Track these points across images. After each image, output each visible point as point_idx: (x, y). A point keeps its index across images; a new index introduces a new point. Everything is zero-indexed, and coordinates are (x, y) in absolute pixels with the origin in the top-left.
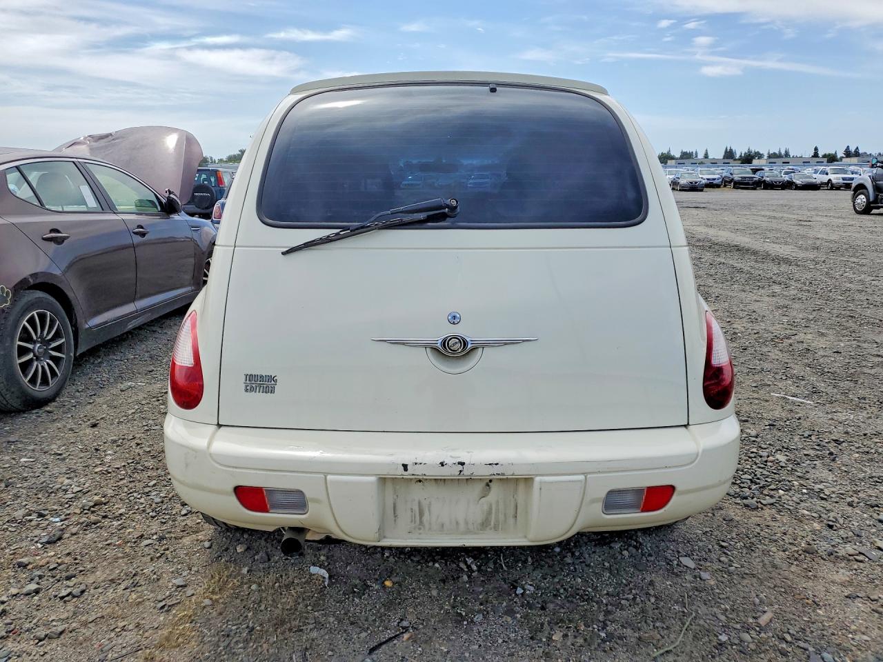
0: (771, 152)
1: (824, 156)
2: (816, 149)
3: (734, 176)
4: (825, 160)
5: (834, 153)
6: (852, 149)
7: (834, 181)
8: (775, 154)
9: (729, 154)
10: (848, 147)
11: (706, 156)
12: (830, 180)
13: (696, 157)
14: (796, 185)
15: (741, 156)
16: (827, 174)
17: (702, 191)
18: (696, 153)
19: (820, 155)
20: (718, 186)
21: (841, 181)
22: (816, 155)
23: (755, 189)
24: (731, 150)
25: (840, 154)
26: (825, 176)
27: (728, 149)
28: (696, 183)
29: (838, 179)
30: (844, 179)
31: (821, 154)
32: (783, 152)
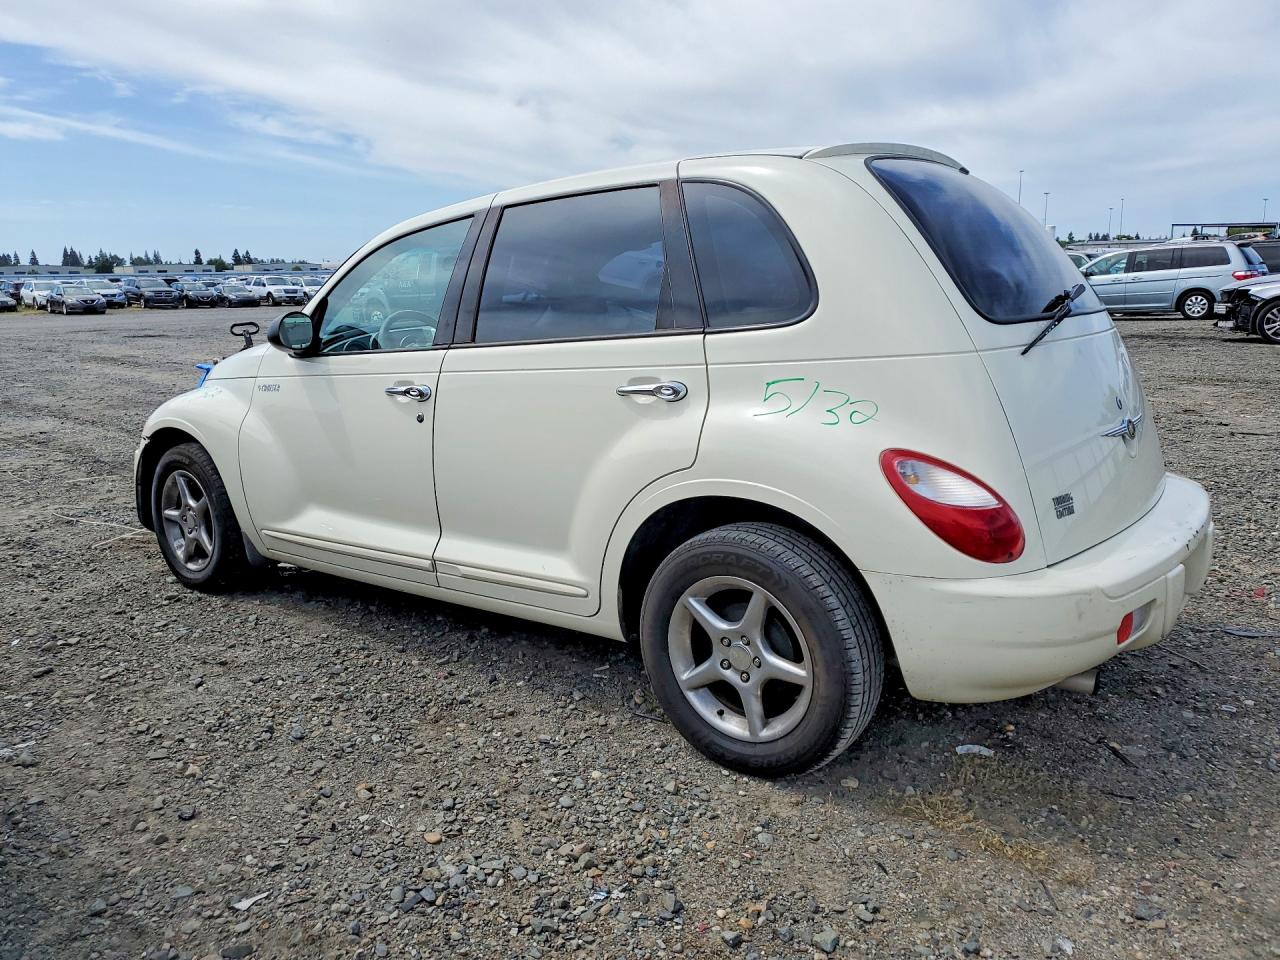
0: (135, 256)
1: (210, 262)
2: (197, 253)
3: (142, 289)
4: (213, 268)
5: (218, 258)
6: (242, 253)
7: (275, 295)
8: (139, 259)
9: (71, 259)
10: (236, 251)
11: (34, 261)
12: (269, 293)
13: (18, 262)
14: (230, 301)
15: (90, 262)
16: (264, 285)
17: (103, 313)
18: (16, 256)
19: (205, 261)
20: (121, 306)
21: (283, 294)
22: (198, 261)
23: (176, 308)
24: (73, 253)
25: (228, 260)
26: (262, 288)
27: (69, 251)
28: (93, 301)
29: (278, 291)
30: (286, 291)
31: (205, 259)
32: (151, 257)
